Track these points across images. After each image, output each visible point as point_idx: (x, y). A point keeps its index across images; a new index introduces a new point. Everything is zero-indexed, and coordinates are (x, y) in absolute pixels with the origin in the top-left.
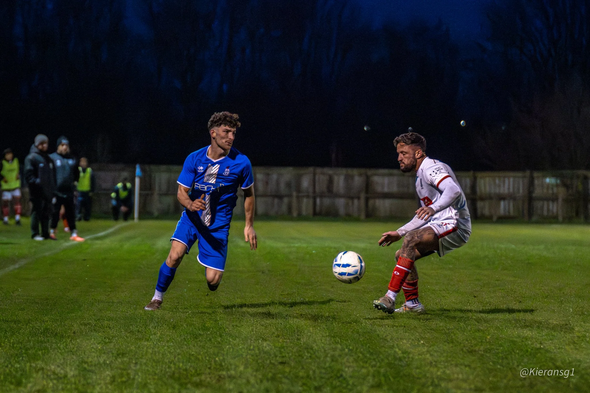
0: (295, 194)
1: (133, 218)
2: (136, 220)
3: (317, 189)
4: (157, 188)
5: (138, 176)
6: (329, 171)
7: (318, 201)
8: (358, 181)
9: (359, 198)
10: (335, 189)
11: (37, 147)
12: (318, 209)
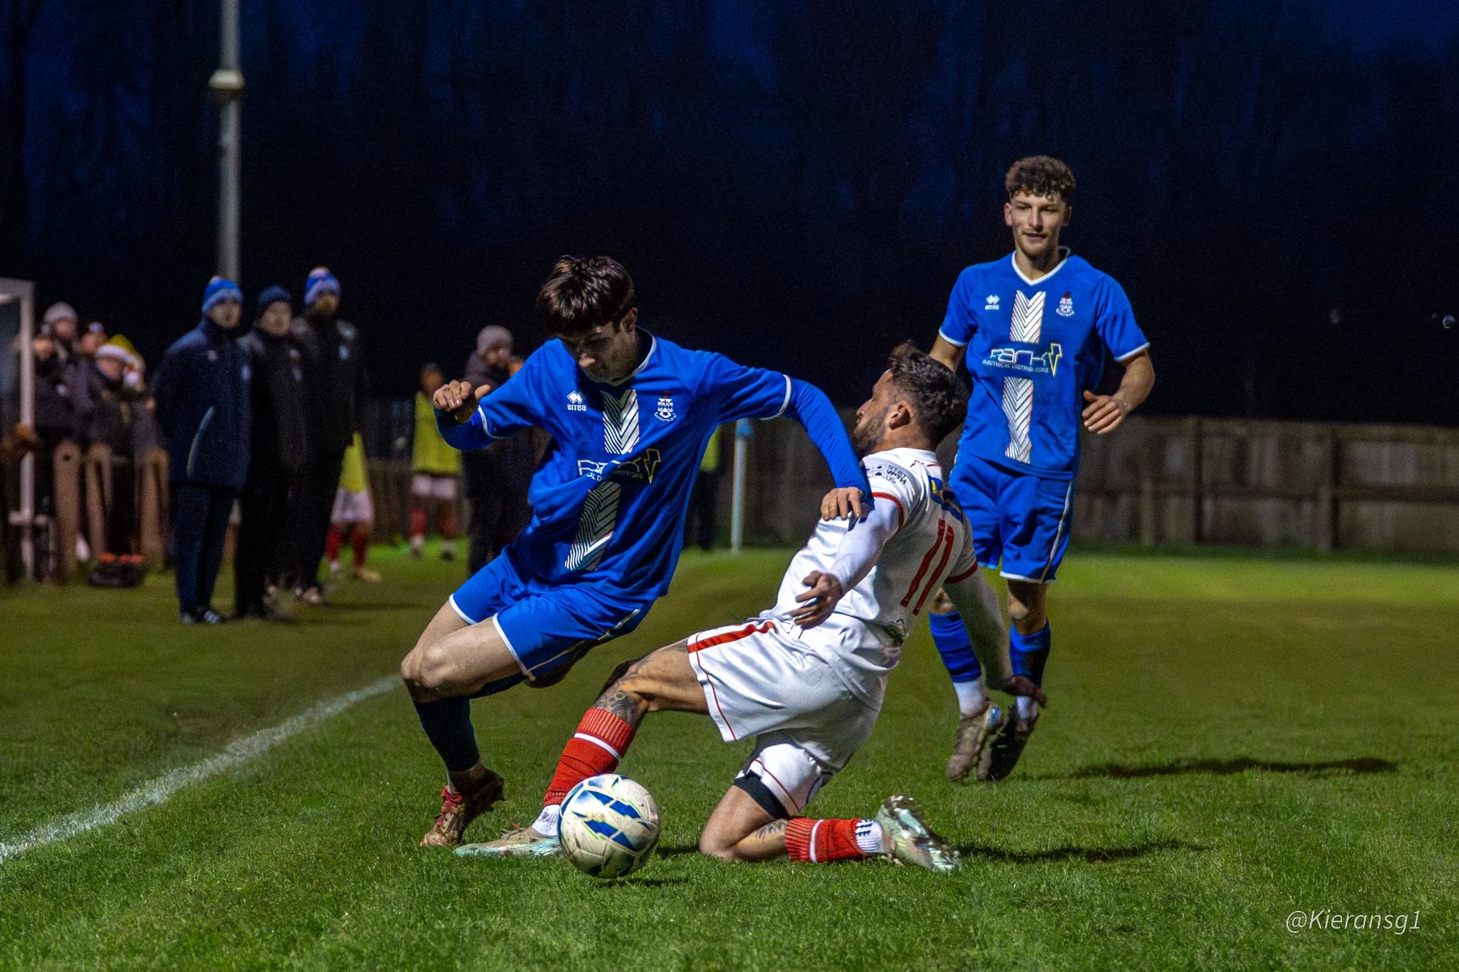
0: (1147, 486)
1: (727, 545)
2: (735, 551)
3: (1207, 477)
4: (790, 466)
5: (742, 434)
6: (1238, 428)
7: (1208, 505)
8: (1314, 453)
9: (1314, 498)
10: (1253, 477)
11: (484, 358)
12: (1207, 524)
